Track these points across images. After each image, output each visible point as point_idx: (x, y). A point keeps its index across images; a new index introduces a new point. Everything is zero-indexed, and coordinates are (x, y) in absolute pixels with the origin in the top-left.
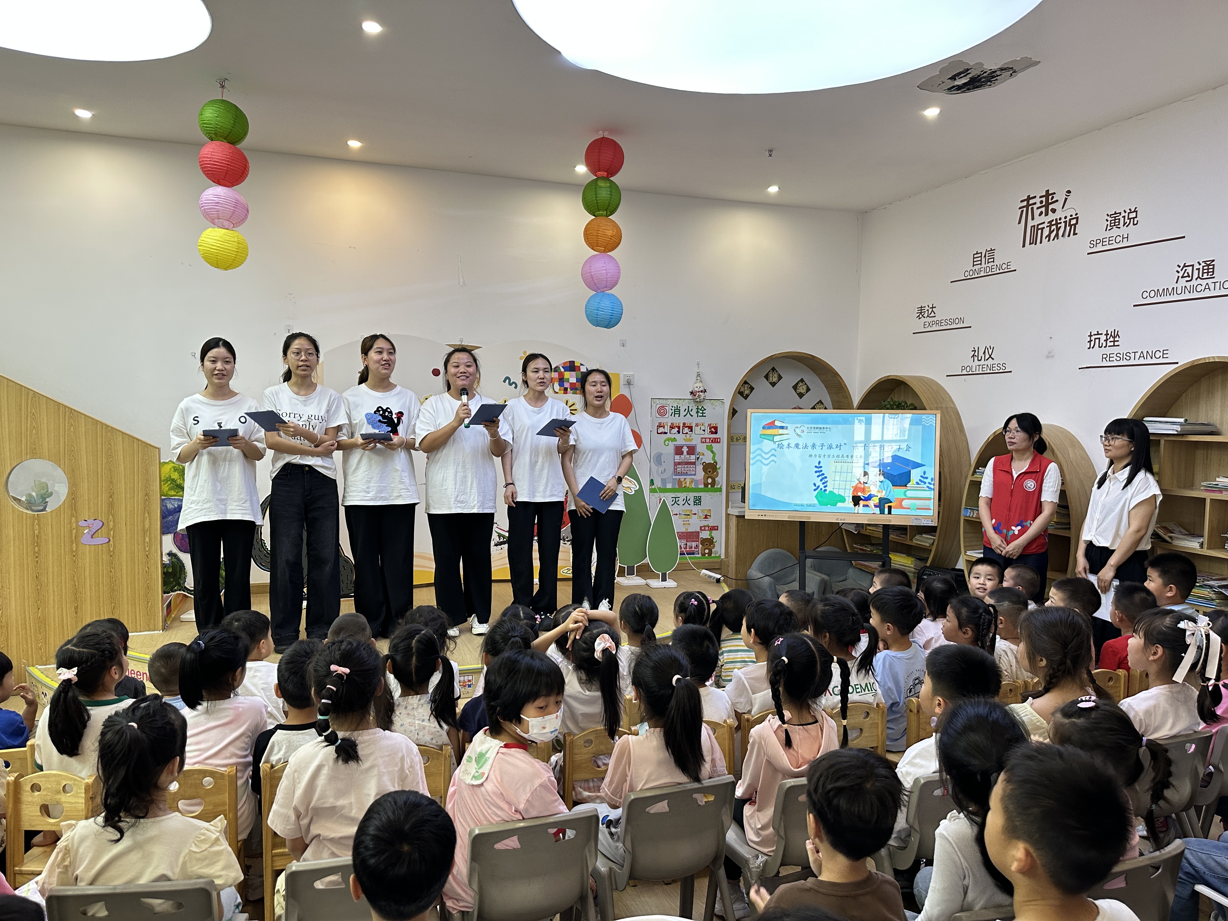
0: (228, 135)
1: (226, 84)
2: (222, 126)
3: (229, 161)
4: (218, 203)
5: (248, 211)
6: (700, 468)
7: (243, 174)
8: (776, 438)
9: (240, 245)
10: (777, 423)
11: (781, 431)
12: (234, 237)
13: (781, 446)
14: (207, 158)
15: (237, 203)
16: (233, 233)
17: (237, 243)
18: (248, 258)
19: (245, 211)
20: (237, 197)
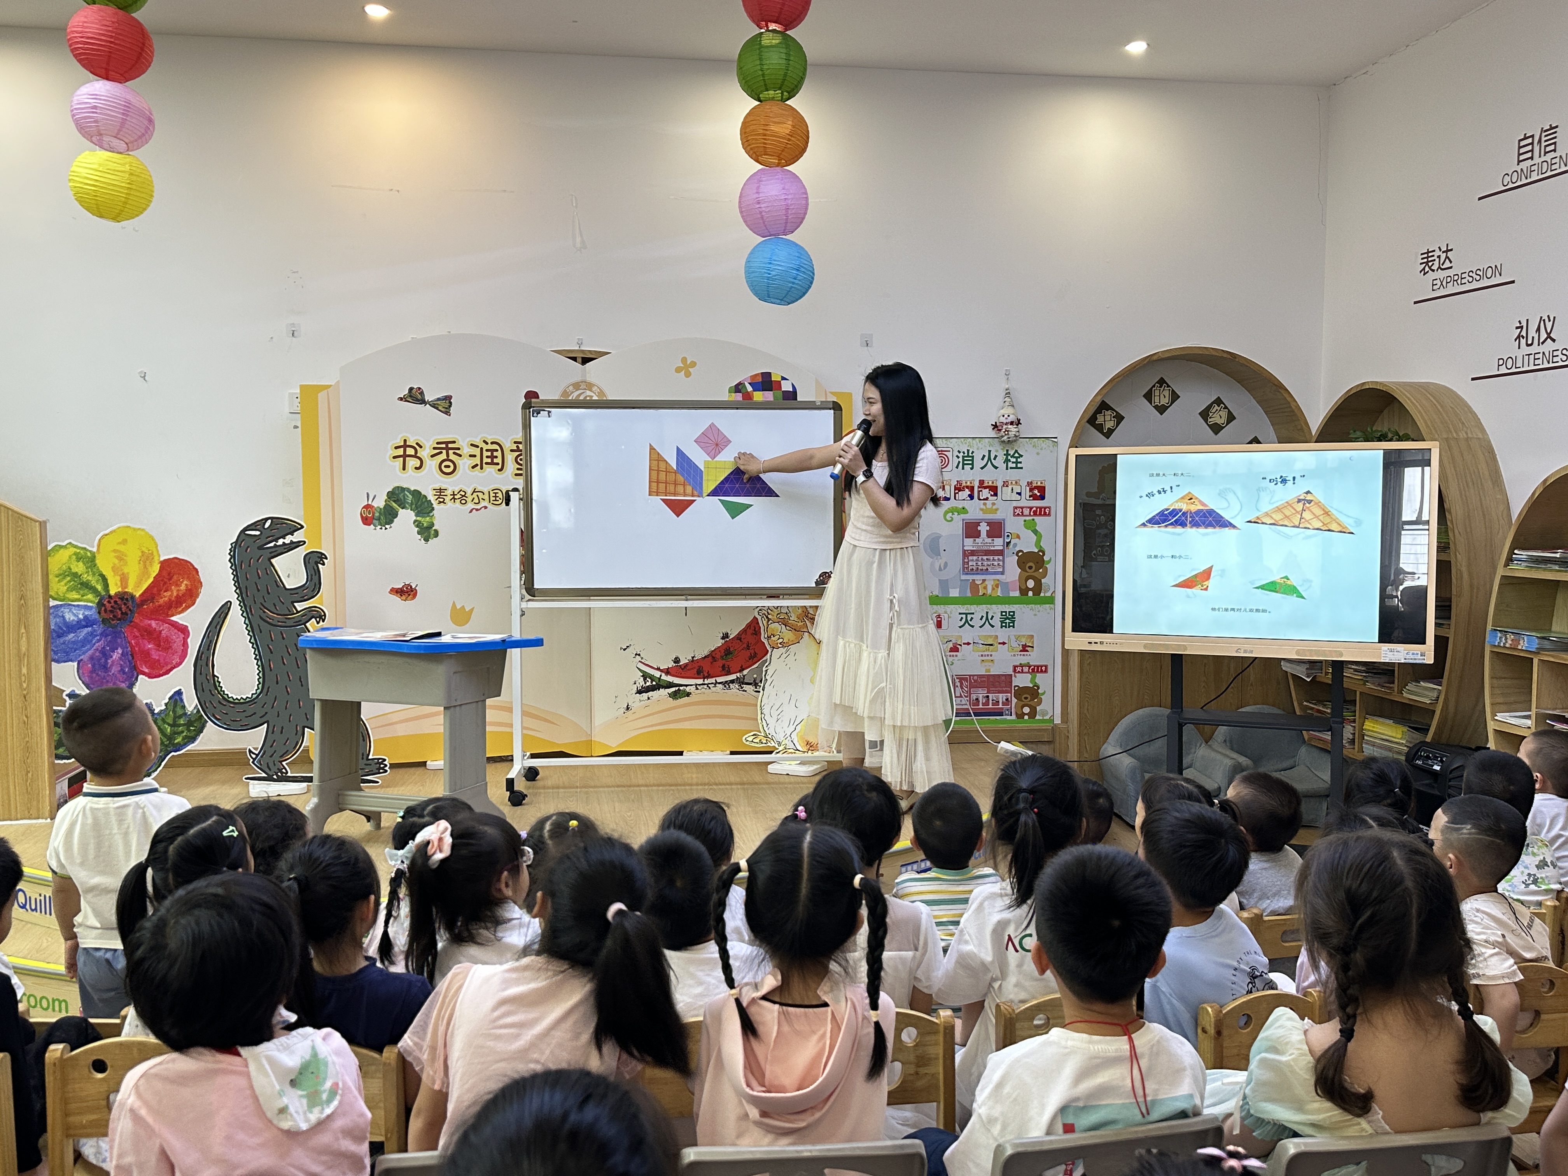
3: (111, 37)
4: (95, 107)
5: (150, 121)
6: (1011, 561)
7: (138, 58)
9: (134, 178)
12: (124, 165)
14: (77, 32)
15: (127, 108)
16: (128, 159)
17: (131, 174)
18: (154, 200)
19: (146, 122)
20: (128, 97)
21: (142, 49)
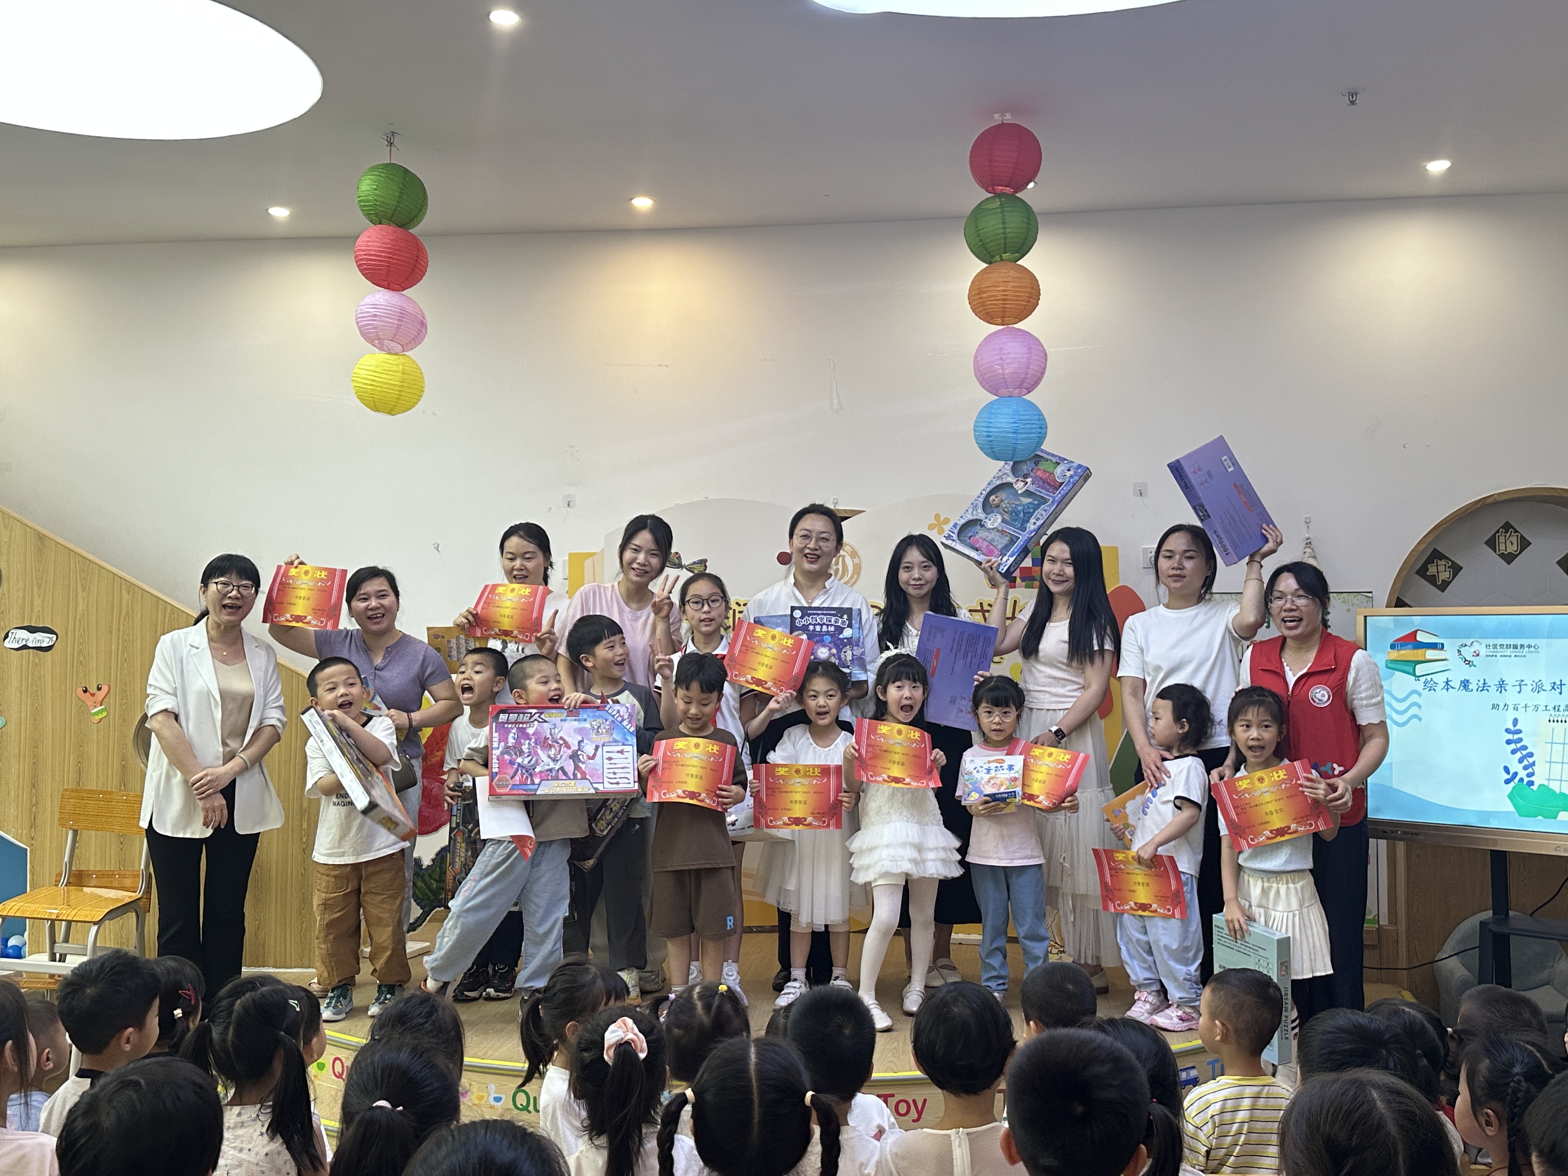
0: (393, 215)
1: (397, 141)
2: (383, 202)
3: (390, 253)
4: (375, 316)
5: (423, 324)
7: (413, 270)
8: (1420, 669)
9: (406, 376)
10: (1421, 637)
11: (1430, 654)
12: (398, 365)
13: (1430, 686)
14: (362, 250)
15: (402, 315)
16: (402, 360)
17: (404, 373)
18: (425, 395)
19: (419, 326)
20: (404, 305)
21: (417, 261)
